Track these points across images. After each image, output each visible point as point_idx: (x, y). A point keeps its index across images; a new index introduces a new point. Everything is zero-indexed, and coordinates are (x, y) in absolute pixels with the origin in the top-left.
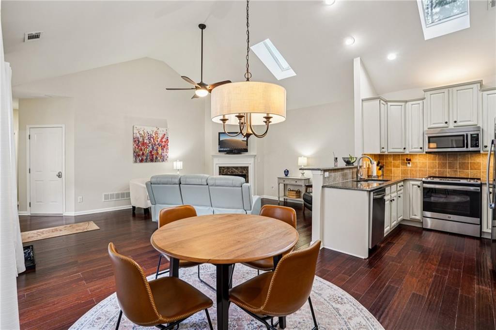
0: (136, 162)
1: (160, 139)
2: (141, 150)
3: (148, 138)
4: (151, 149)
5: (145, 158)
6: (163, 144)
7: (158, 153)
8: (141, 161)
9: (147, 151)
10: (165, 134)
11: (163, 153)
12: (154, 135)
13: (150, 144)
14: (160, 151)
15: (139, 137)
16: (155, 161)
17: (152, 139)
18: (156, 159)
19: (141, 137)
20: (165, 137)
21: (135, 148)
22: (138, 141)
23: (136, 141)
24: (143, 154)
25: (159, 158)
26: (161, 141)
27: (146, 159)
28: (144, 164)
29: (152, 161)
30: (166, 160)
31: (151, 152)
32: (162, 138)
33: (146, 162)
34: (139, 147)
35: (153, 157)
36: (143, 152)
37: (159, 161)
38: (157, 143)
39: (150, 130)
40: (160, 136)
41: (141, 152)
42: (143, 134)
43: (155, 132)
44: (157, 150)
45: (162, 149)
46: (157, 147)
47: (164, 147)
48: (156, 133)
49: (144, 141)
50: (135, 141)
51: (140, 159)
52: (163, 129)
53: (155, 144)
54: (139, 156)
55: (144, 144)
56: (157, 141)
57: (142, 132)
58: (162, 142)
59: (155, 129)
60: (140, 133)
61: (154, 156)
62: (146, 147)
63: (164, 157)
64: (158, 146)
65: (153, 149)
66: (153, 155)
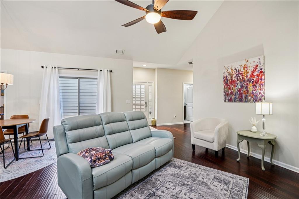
0: (225, 101)
1: (250, 73)
2: (230, 88)
3: (236, 75)
4: (240, 88)
5: (233, 97)
6: (255, 79)
7: (248, 92)
8: (230, 100)
9: (236, 90)
10: (257, 65)
11: (255, 90)
12: (242, 70)
13: (239, 82)
14: (251, 89)
15: (228, 76)
16: (245, 102)
17: (240, 75)
18: (246, 99)
19: (229, 75)
20: (258, 68)
21: (225, 87)
22: (227, 80)
23: (226, 80)
24: (232, 93)
25: (250, 98)
26: (252, 75)
27: (235, 98)
28: (232, 104)
29: (241, 100)
30: (260, 99)
31: (240, 90)
32: (254, 71)
33: (235, 101)
34: (227, 86)
35: (242, 97)
36: (232, 91)
37: (250, 101)
38: (246, 79)
39: (238, 65)
40: (251, 69)
41: (230, 91)
42: (231, 72)
43: (243, 66)
44: (246, 88)
45: (253, 86)
46: (247, 84)
47: (257, 82)
48: (245, 67)
49: (232, 79)
50: (224, 81)
51: (229, 98)
52: (254, 59)
53: (244, 81)
54: (228, 95)
55: (232, 82)
56: (247, 76)
57: (230, 71)
58: (254, 76)
59: (244, 63)
60: (228, 71)
61: (244, 95)
62: (235, 86)
63: (256, 95)
64: (247, 82)
65: (242, 86)
66: (242, 94)
